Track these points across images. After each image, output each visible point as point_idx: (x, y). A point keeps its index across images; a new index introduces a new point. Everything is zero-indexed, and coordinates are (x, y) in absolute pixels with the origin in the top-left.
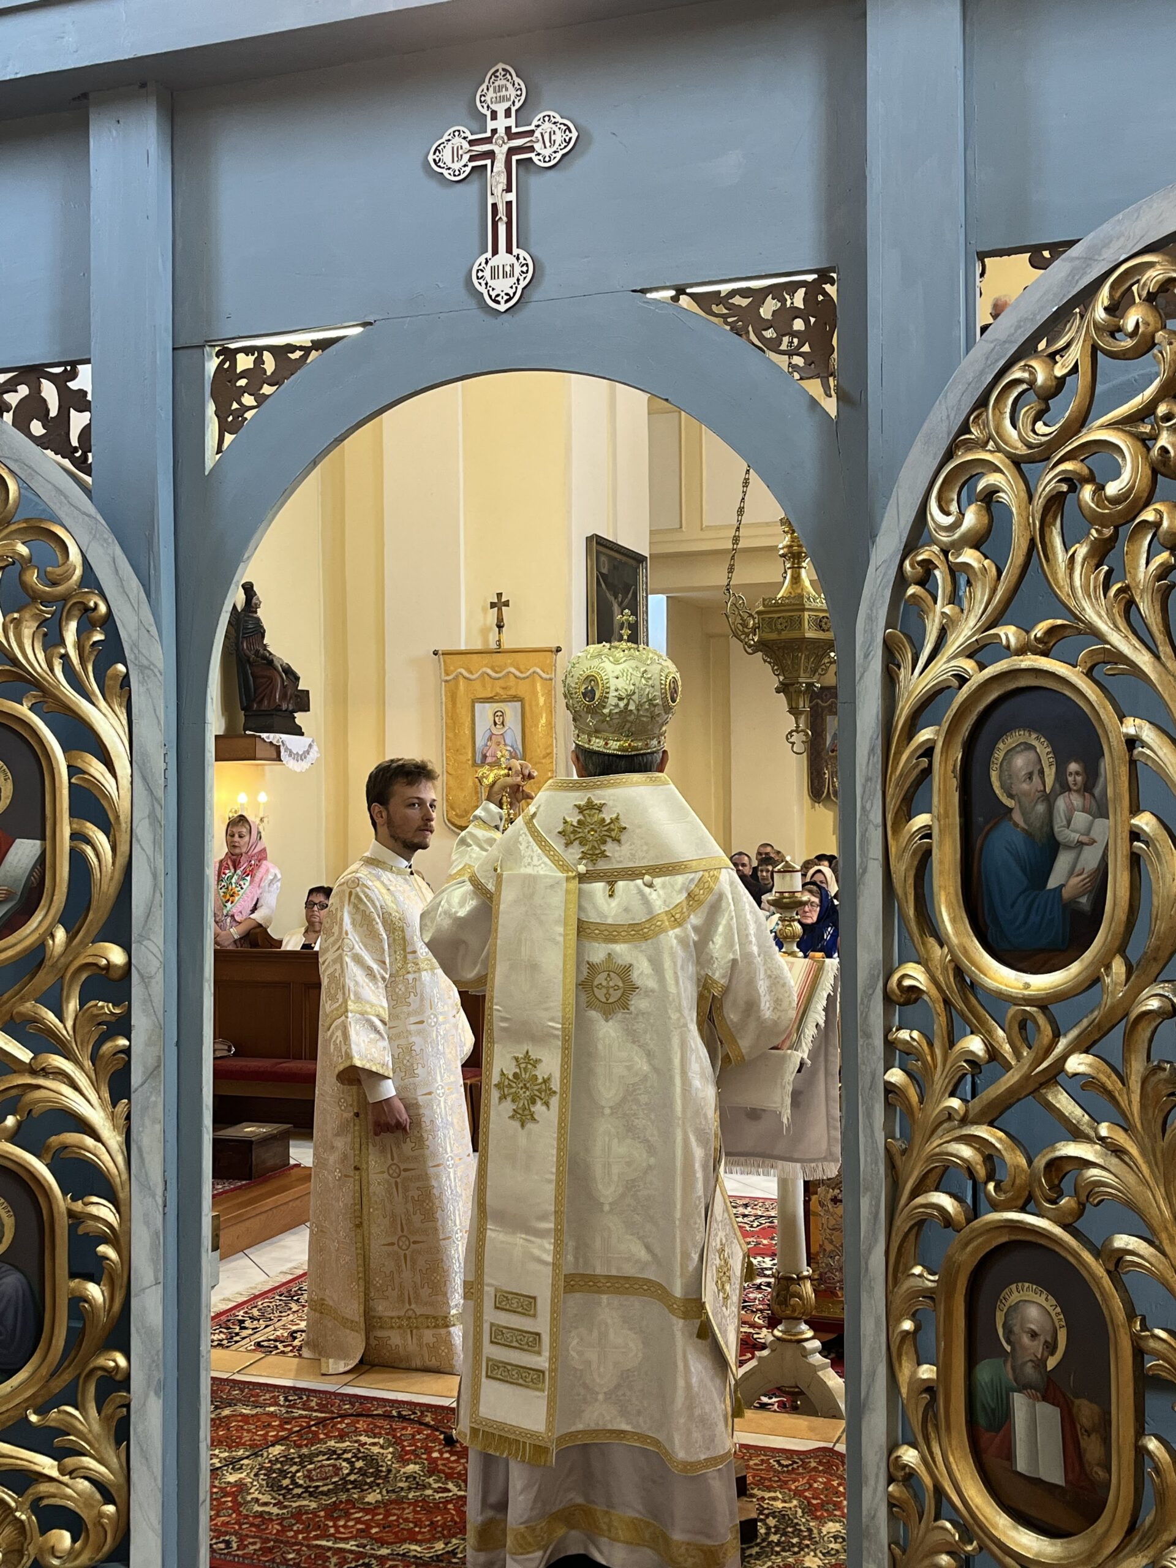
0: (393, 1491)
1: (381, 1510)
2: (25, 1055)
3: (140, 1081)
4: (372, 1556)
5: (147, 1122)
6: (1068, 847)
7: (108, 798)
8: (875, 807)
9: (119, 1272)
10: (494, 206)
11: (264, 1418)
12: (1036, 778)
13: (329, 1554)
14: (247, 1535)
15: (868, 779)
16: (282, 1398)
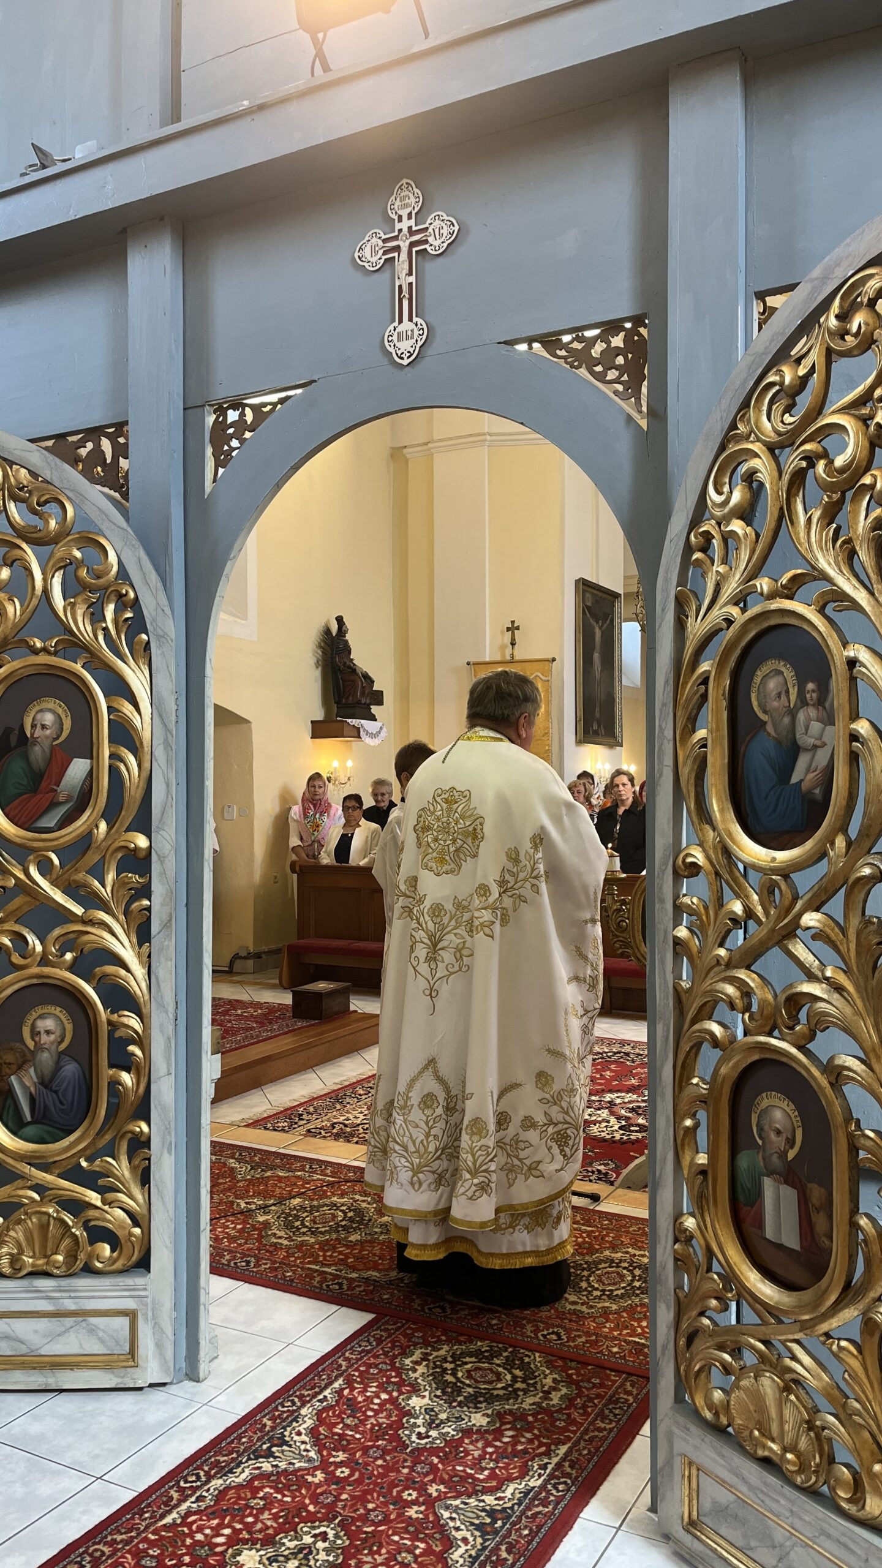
0: (370, 1234)
1: (358, 1247)
2: (78, 910)
3: (157, 931)
4: (345, 1278)
5: (162, 960)
6: (806, 750)
7: (135, 729)
8: (668, 726)
9: (143, 1065)
10: (400, 287)
11: (293, 1180)
12: (784, 697)
13: (315, 1275)
14: (262, 1258)
15: (664, 705)
16: (308, 1166)
